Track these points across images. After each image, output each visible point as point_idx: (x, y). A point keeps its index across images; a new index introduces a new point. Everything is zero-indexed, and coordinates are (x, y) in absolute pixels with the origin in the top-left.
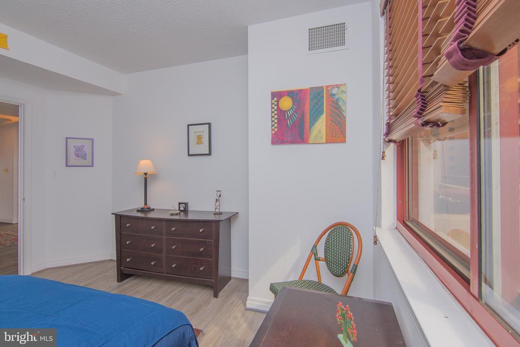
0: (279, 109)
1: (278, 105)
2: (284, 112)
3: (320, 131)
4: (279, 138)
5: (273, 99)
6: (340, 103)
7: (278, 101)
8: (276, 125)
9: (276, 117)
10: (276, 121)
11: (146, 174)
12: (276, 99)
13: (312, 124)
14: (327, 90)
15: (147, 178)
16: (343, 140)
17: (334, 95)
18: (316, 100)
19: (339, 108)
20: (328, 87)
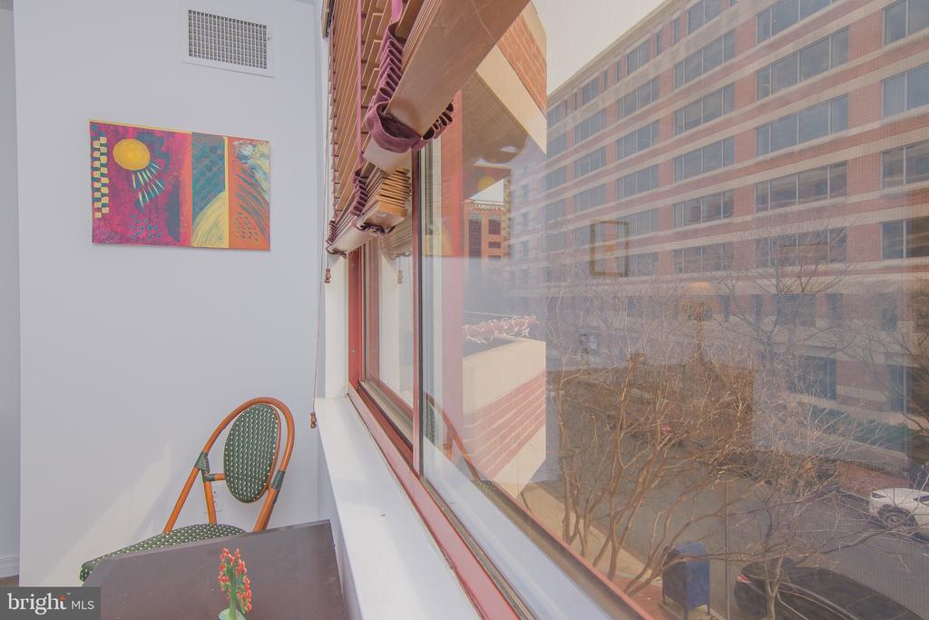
0: (112, 164)
1: (110, 155)
2: (128, 173)
3: (216, 224)
4: (114, 230)
5: (95, 139)
6: (259, 176)
7: (110, 146)
8: (105, 200)
9: (105, 180)
10: (105, 190)
12: (103, 140)
13: (199, 209)
14: (231, 146)
16: (265, 246)
17: (246, 158)
18: (206, 162)
19: (255, 184)
20: (231, 140)
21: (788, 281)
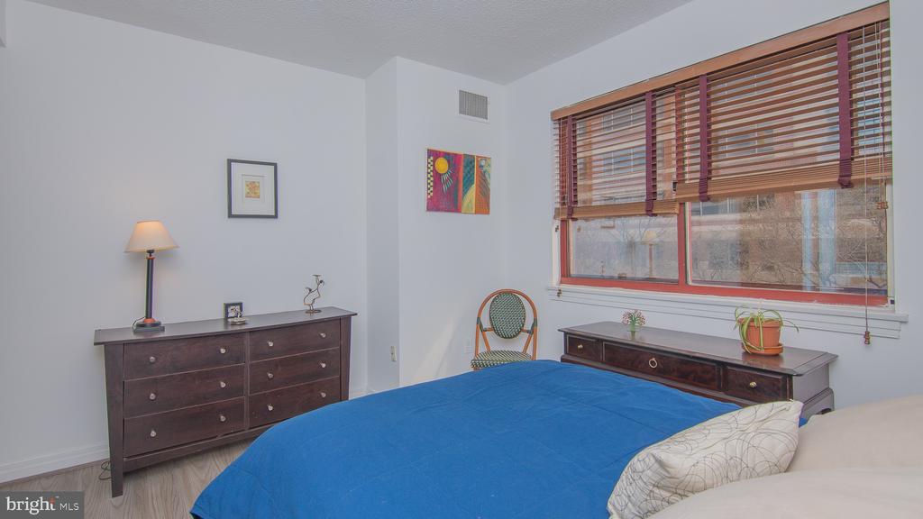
0: (434, 171)
1: (434, 165)
2: (440, 175)
3: (471, 201)
4: (433, 205)
5: (429, 158)
6: (487, 176)
7: (434, 161)
8: (432, 189)
9: (432, 179)
10: (432, 184)
11: (150, 252)
12: (432, 158)
13: (465, 193)
14: (478, 161)
15: (152, 259)
16: (488, 213)
17: (482, 166)
18: (468, 168)
19: (485, 180)
20: (478, 157)
21: (631, 232)
